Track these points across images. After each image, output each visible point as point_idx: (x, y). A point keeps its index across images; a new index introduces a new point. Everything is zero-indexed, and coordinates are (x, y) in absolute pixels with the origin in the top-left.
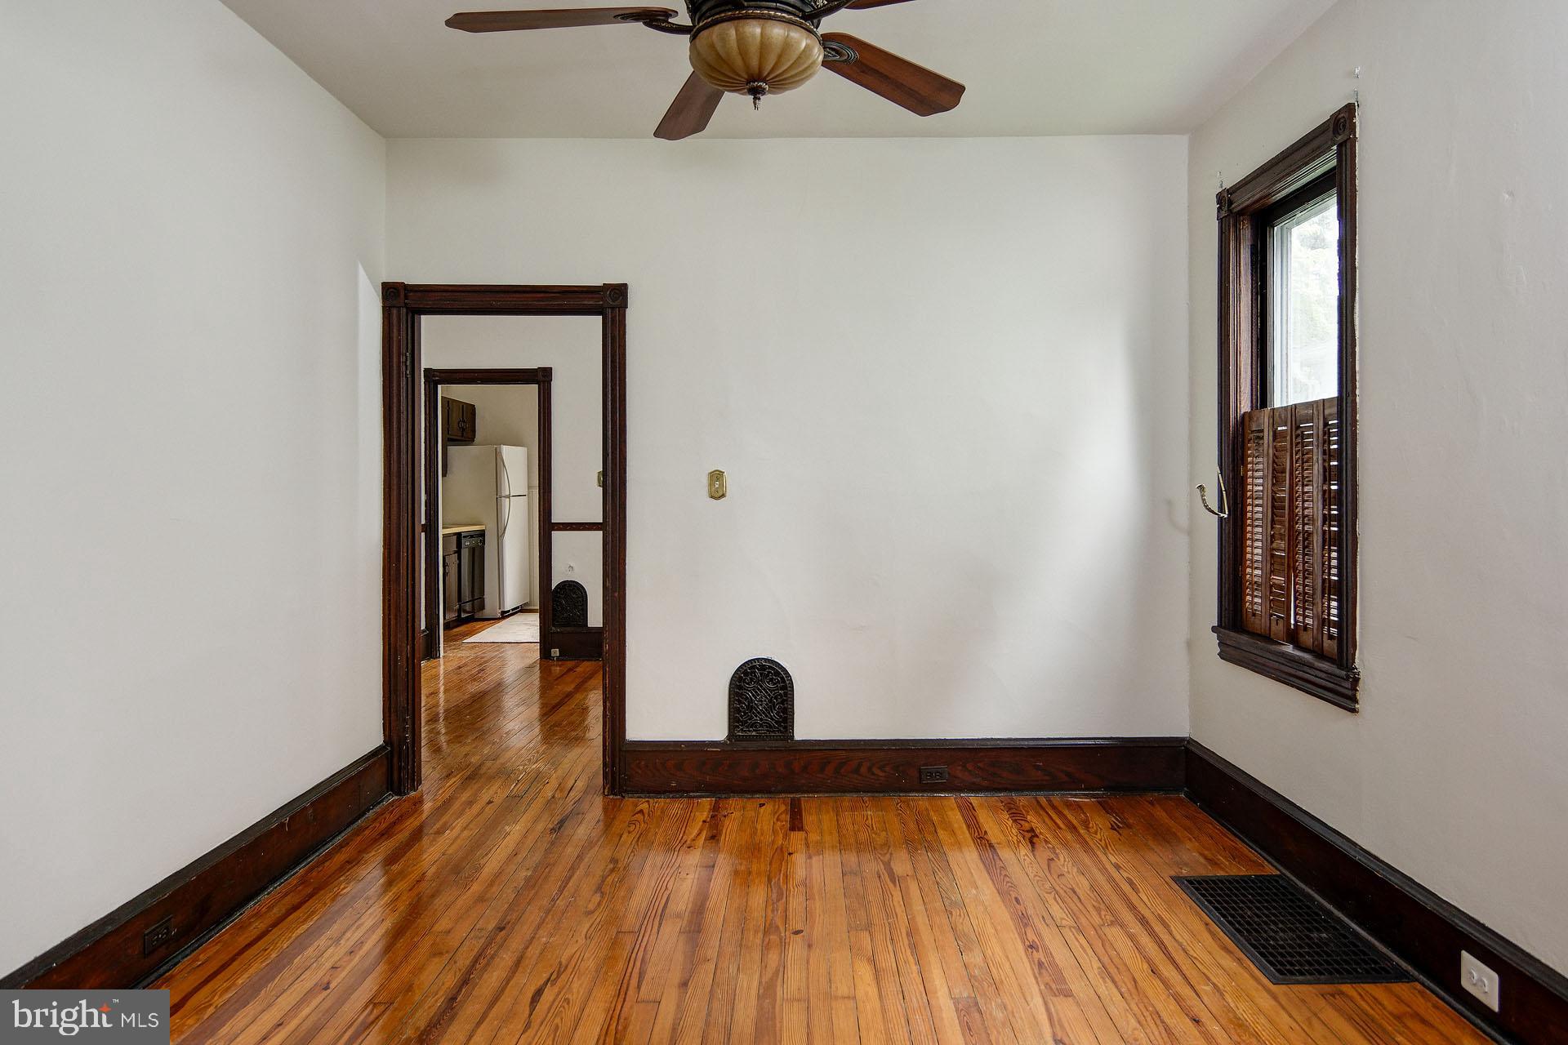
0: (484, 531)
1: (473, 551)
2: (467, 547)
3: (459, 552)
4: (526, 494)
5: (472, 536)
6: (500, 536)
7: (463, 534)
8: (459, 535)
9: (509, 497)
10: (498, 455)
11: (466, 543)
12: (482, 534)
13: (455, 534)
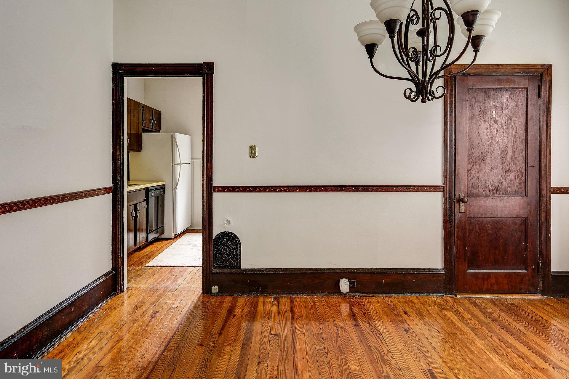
0: (164, 185)
1: (157, 198)
2: (153, 196)
3: (147, 200)
4: (190, 162)
5: (156, 189)
6: (174, 188)
7: (150, 189)
8: (147, 189)
9: (180, 164)
10: (173, 138)
11: (152, 194)
12: (163, 187)
13: (145, 189)
